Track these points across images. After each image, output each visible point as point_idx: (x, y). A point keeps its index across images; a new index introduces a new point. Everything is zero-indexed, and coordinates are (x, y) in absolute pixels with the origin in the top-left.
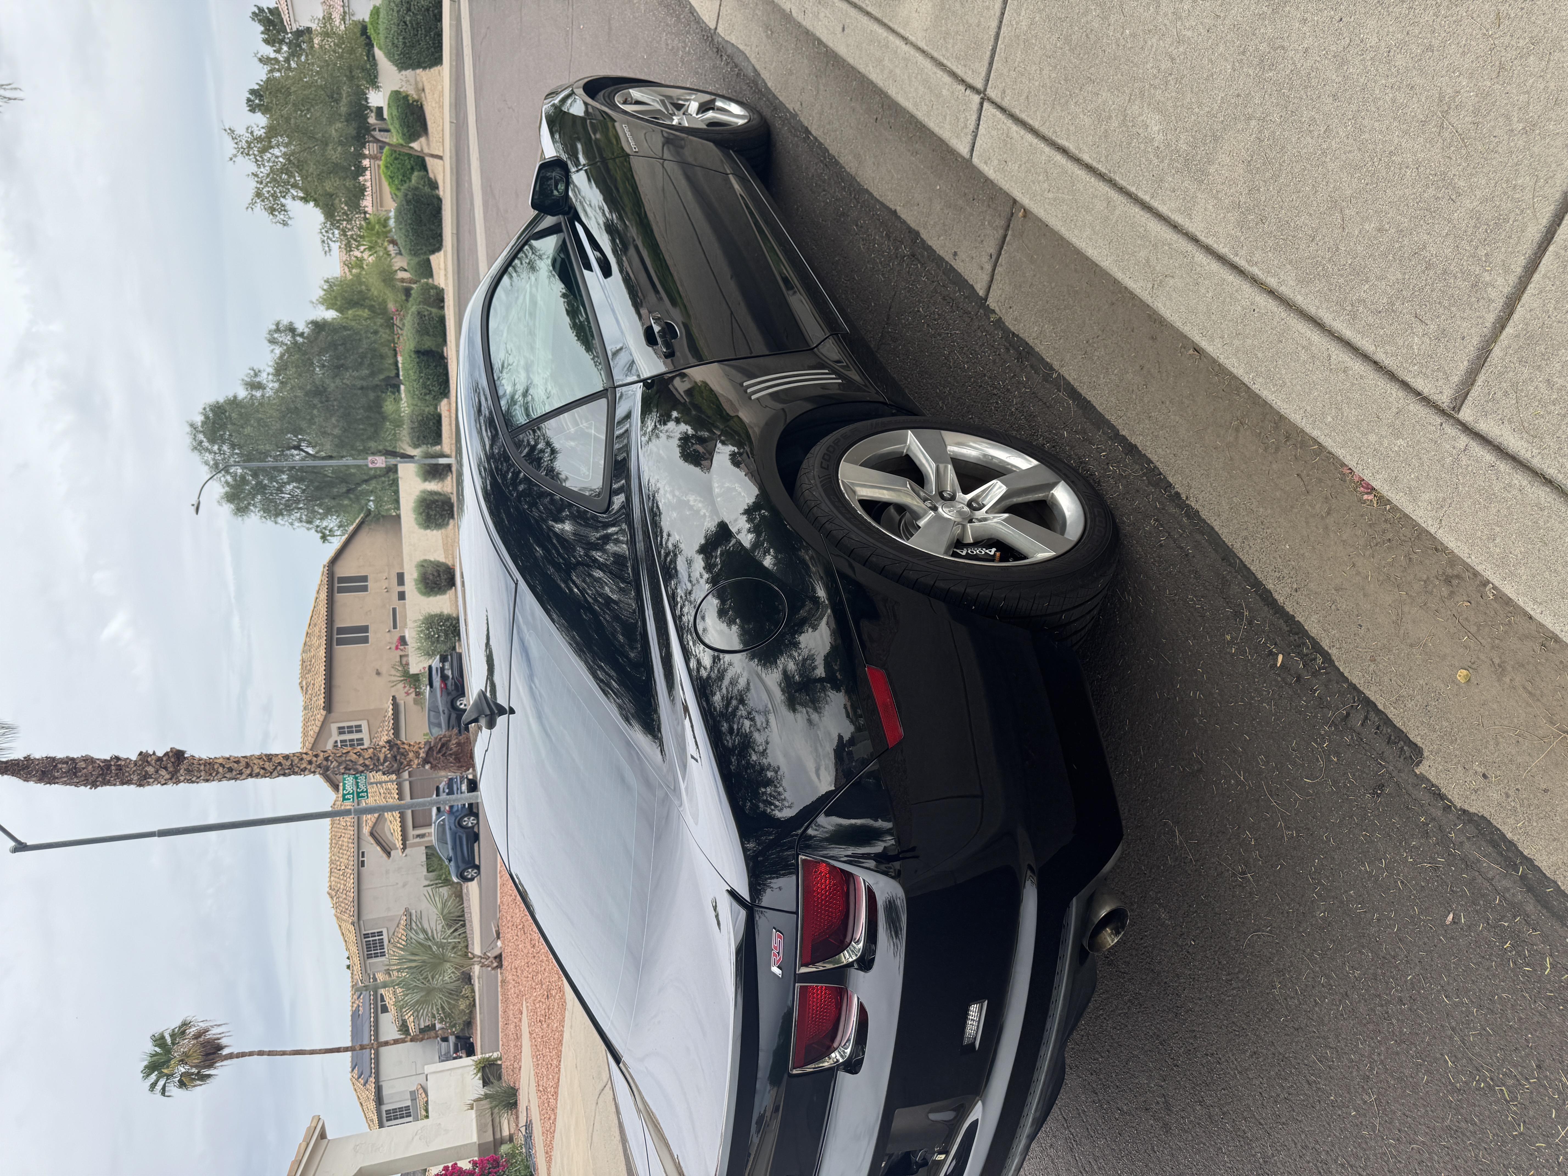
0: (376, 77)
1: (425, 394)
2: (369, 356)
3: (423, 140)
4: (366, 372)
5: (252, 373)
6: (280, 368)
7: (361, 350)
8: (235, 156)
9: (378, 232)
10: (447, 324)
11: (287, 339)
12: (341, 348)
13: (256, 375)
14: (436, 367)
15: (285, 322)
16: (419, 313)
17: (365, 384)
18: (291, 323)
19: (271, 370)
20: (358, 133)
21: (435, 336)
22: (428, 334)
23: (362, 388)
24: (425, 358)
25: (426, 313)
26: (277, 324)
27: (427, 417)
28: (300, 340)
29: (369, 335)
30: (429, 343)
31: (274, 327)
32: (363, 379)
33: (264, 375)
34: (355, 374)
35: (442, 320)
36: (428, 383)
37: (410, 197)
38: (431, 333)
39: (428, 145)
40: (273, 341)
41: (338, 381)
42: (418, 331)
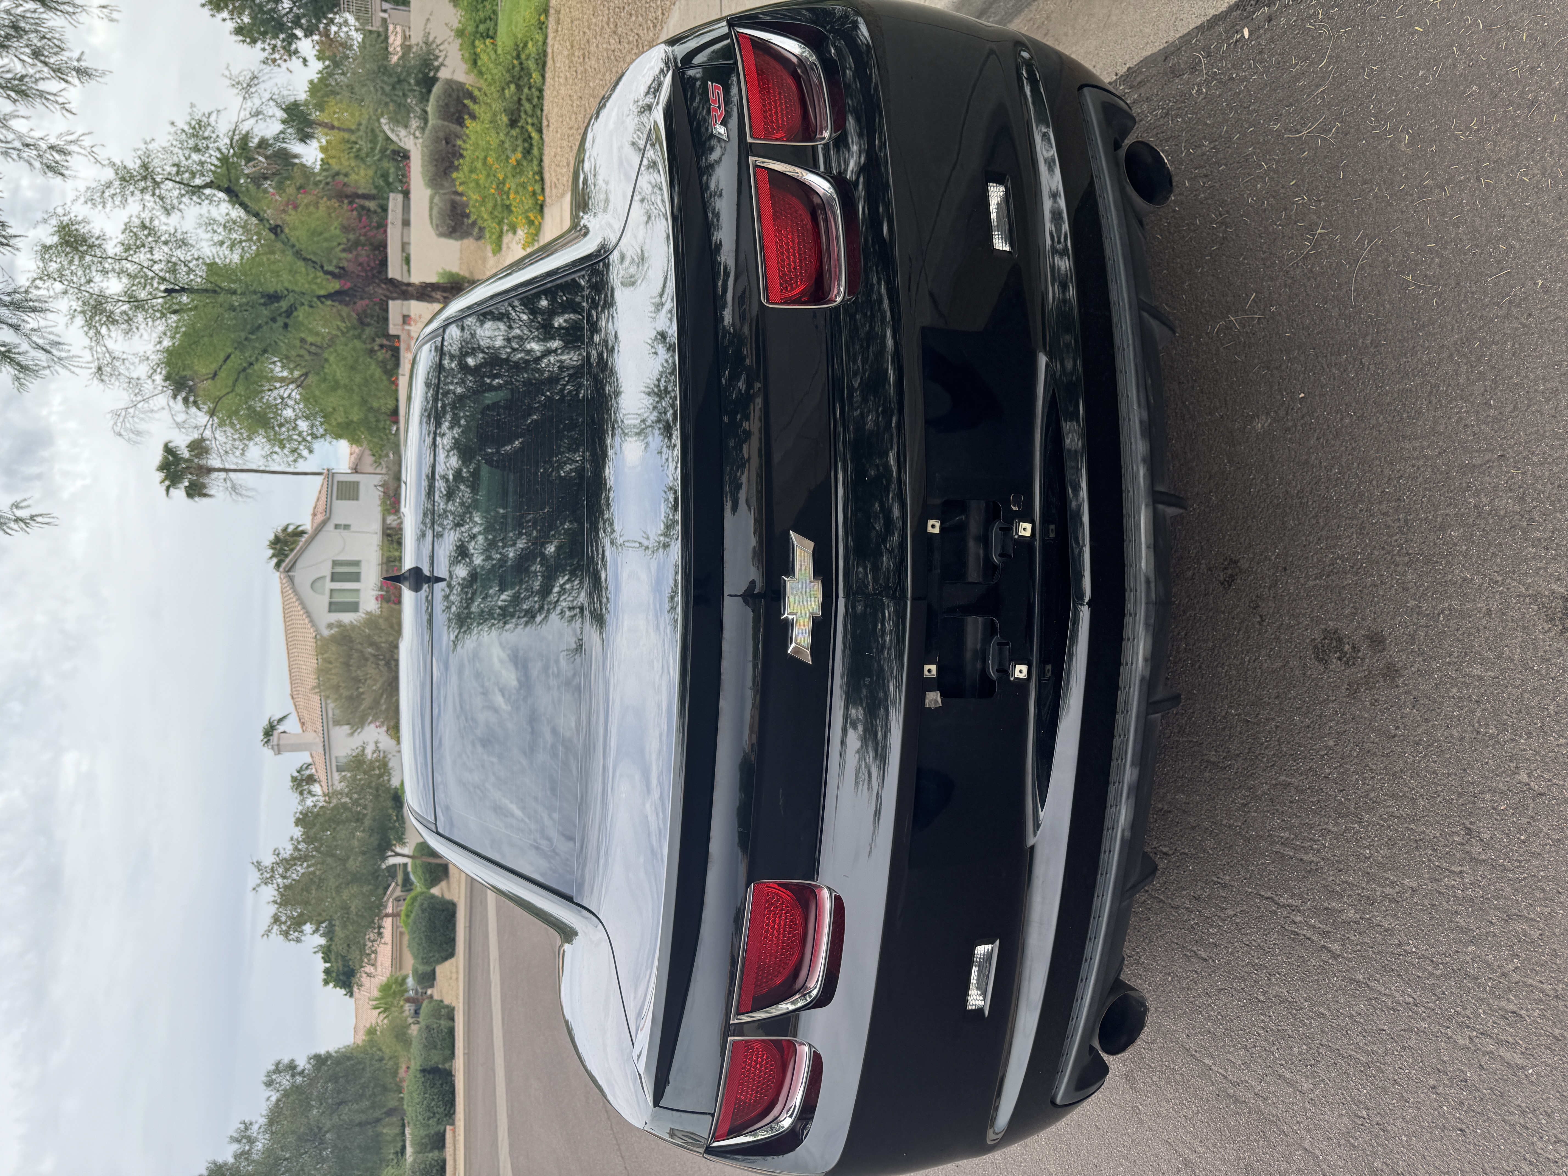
0: (403, 834)
1: (429, 1119)
2: (372, 1085)
3: (443, 884)
4: (366, 1103)
5: (242, 1127)
6: (275, 1117)
7: (363, 1080)
8: (259, 886)
9: (394, 992)
10: (456, 1034)
11: (285, 1081)
12: (342, 1081)
13: (246, 1129)
14: (442, 1085)
15: (286, 1061)
16: (427, 1027)
17: (364, 1117)
18: (292, 1061)
19: (263, 1121)
20: (379, 845)
21: (443, 1049)
22: (435, 1048)
23: (360, 1124)
24: (431, 1076)
25: (435, 1026)
26: (277, 1064)
27: (430, 1164)
28: (299, 1079)
29: (374, 1062)
30: (436, 1058)
31: (273, 1067)
32: (363, 1112)
33: (255, 1127)
34: (355, 1106)
35: (451, 1032)
36: (433, 1104)
37: (425, 905)
38: (439, 1047)
39: (449, 888)
40: (269, 1084)
41: (335, 1118)
42: (425, 1046)
